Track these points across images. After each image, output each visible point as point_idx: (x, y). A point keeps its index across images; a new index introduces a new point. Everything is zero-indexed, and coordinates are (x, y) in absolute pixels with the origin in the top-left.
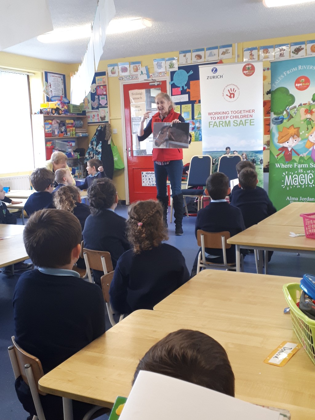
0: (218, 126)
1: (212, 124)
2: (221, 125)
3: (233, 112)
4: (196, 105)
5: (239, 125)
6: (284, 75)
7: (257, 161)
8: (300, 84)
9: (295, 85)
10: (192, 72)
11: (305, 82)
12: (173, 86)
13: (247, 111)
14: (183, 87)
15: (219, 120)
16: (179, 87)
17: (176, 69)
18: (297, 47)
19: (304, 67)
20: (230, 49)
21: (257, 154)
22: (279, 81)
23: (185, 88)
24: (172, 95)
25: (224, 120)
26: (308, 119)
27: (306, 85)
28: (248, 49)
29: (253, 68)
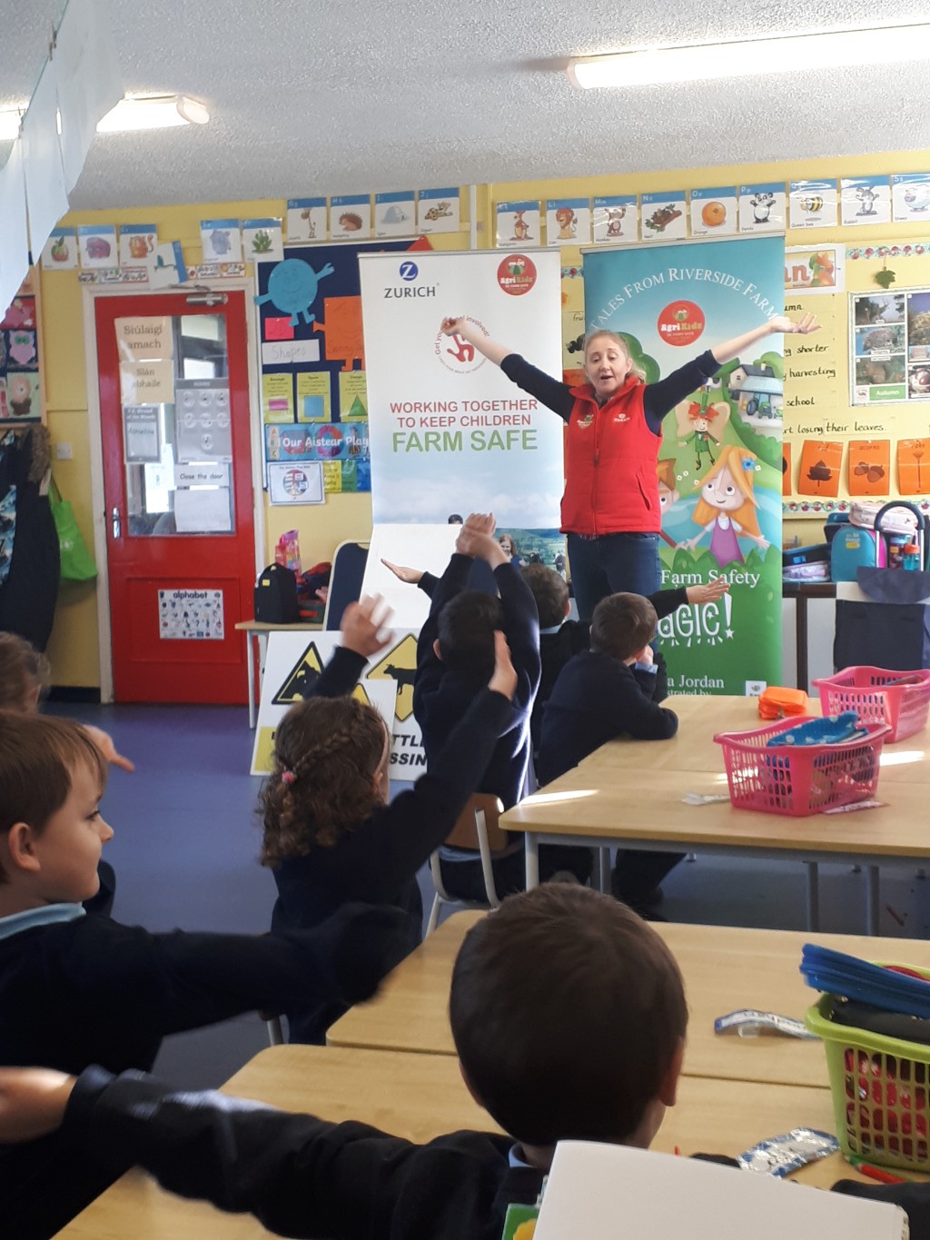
0: (424, 448)
1: (403, 442)
2: (431, 444)
3: (469, 405)
4: (344, 377)
5: (489, 449)
6: (623, 295)
7: (545, 561)
8: (674, 326)
9: (659, 327)
10: (331, 270)
11: (689, 321)
12: (268, 310)
13: (514, 402)
14: (300, 316)
15: (425, 429)
16: (289, 315)
17: (276, 255)
18: (662, 209)
19: (684, 272)
20: (453, 203)
21: (546, 541)
22: (609, 315)
23: (309, 318)
24: (264, 340)
25: (441, 431)
26: (701, 433)
27: (691, 330)
28: (511, 208)
29: (530, 271)
